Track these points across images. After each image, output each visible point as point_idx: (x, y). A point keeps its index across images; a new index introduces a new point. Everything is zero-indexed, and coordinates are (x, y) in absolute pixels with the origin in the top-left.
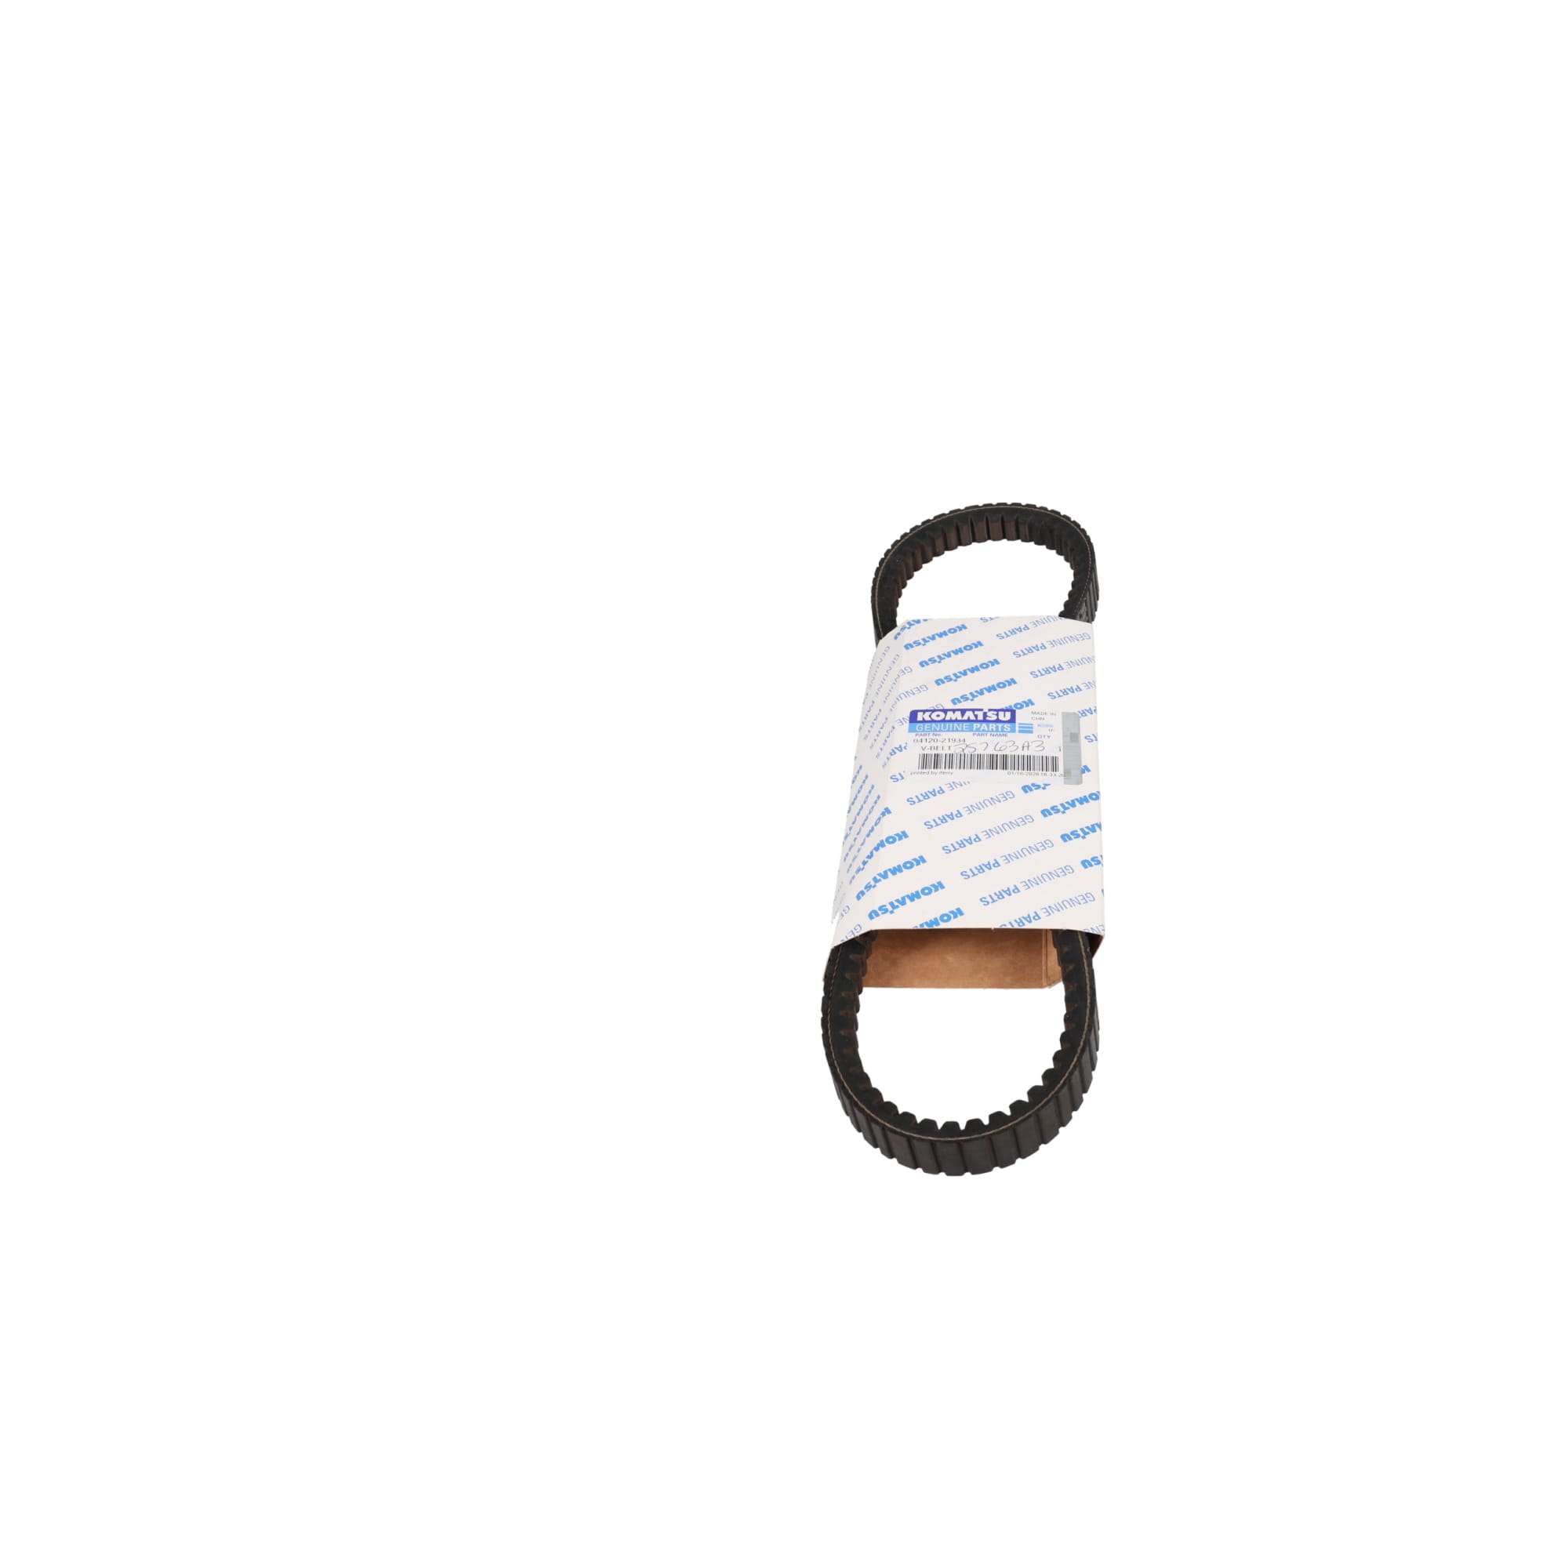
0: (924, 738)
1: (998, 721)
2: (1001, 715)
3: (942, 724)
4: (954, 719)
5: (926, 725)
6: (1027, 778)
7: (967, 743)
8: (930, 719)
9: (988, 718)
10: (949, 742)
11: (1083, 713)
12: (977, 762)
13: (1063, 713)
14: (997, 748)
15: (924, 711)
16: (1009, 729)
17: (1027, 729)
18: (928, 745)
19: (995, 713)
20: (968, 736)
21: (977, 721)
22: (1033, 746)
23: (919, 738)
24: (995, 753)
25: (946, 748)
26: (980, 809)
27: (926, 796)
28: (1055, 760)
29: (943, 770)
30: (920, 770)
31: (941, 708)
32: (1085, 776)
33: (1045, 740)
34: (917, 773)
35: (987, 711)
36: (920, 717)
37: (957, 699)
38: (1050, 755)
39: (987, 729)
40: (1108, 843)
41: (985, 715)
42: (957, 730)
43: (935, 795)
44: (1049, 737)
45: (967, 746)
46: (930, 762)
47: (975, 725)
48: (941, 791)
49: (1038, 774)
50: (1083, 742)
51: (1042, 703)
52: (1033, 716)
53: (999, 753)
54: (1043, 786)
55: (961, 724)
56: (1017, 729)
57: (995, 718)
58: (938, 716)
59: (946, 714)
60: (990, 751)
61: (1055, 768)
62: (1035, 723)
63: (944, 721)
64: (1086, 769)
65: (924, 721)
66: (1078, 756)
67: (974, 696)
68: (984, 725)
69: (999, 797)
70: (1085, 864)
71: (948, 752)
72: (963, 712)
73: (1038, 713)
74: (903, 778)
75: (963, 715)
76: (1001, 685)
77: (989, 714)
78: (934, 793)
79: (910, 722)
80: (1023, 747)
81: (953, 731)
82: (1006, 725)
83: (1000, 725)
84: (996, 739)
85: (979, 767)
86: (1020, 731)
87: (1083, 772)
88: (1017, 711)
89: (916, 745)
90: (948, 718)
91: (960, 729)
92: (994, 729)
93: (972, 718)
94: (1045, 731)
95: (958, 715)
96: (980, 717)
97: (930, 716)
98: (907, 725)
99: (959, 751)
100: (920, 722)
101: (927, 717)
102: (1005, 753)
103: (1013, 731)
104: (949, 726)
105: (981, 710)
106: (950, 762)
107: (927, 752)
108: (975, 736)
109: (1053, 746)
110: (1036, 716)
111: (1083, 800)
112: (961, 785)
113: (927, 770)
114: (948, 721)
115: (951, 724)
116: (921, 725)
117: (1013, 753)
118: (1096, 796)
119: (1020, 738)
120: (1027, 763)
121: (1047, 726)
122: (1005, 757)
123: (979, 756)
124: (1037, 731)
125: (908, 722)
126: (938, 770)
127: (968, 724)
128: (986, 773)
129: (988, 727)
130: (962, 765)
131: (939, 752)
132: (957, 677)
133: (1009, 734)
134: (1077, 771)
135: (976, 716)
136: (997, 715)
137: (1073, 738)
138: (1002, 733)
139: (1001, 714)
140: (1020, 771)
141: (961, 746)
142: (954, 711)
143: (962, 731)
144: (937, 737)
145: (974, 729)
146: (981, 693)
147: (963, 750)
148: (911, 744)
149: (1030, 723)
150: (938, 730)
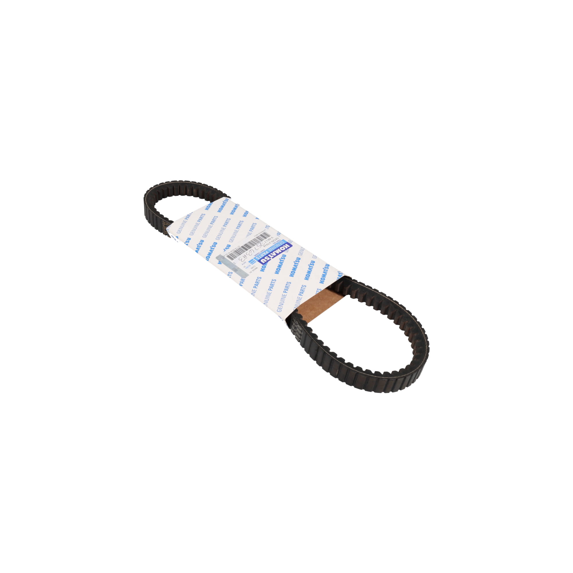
0: (276, 240)
1: (263, 258)
3: (278, 247)
5: (282, 244)
6: (233, 248)
7: (262, 246)
8: (283, 246)
9: (267, 257)
10: (268, 244)
11: (243, 280)
12: (252, 243)
13: (249, 275)
14: (252, 251)
15: (288, 248)
16: (257, 258)
17: (251, 262)
18: (272, 239)
19: (267, 260)
20: (264, 248)
21: (269, 254)
22: (243, 258)
23: (278, 240)
24: (251, 249)
25: (266, 242)
26: (234, 233)
27: (253, 227)
28: (232, 259)
30: (264, 232)
31: (285, 251)
32: (218, 261)
33: (242, 262)
35: (271, 259)
36: (287, 246)
37: (285, 257)
38: (235, 260)
39: (263, 253)
40: (190, 250)
42: (270, 248)
44: (242, 264)
46: (265, 235)
47: (268, 252)
48: (251, 231)
49: (231, 252)
50: (231, 271)
51: (258, 273)
52: (256, 267)
54: (225, 250)
55: (272, 250)
56: (255, 260)
58: (283, 249)
59: (281, 250)
60: (253, 249)
61: (229, 257)
62: (252, 266)
64: (220, 263)
65: (284, 244)
66: (228, 266)
67: (281, 261)
68: (266, 254)
69: (233, 239)
70: (189, 239)
71: (264, 241)
73: (255, 269)
74: (266, 227)
75: (276, 253)
77: (269, 259)
78: (252, 229)
80: (245, 256)
81: (272, 247)
82: (259, 258)
83: (261, 257)
84: (256, 253)
85: (250, 243)
86: (253, 259)
88: (262, 265)
89: (276, 237)
90: (279, 249)
92: (261, 255)
94: (246, 265)
95: (278, 251)
96: (270, 256)
97: (285, 247)
98: (288, 241)
102: (248, 251)
103: (255, 258)
105: (273, 258)
106: (259, 239)
107: (270, 237)
108: (263, 250)
109: (237, 262)
111: (210, 254)
112: (247, 235)
113: (262, 233)
115: (275, 248)
117: (246, 252)
118: (208, 258)
119: (249, 258)
120: (238, 252)
121: (247, 267)
122: (246, 250)
123: (254, 245)
124: (248, 264)
125: (289, 242)
126: (259, 235)
128: (245, 242)
130: (255, 240)
131: (267, 239)
132: (296, 263)
134: (221, 260)
135: (272, 255)
137: (236, 270)
138: (257, 255)
139: (265, 261)
140: (237, 249)
142: (280, 253)
144: (273, 243)
145: (266, 251)
146: (281, 263)
147: (261, 244)
148: (278, 237)
149: (253, 264)
150: (276, 245)
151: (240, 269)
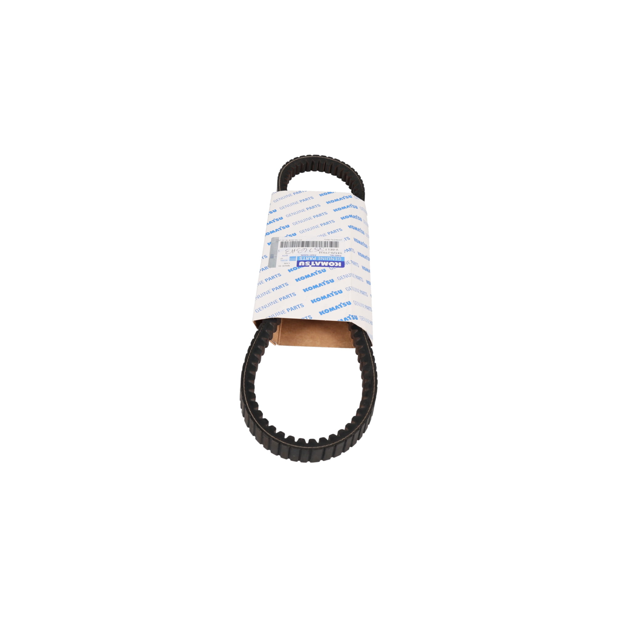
0: (337, 254)
1: (305, 261)
2: (303, 263)
3: (330, 260)
4: (325, 262)
5: (337, 260)
6: (294, 238)
7: (318, 251)
8: (335, 263)
9: (309, 262)
10: (326, 253)
11: (266, 268)
12: (314, 244)
13: (275, 267)
14: (306, 250)
15: (338, 267)
16: (300, 258)
17: (292, 258)
18: (335, 251)
19: (306, 265)
20: (318, 254)
21: (314, 261)
22: (291, 251)
23: (339, 254)
24: (307, 248)
25: (327, 250)
26: (313, 227)
27: (335, 231)
28: (282, 246)
29: (328, 241)
30: (338, 241)
31: (330, 268)
32: (270, 241)
33: (284, 254)
34: (339, 240)
35: (310, 266)
36: (340, 264)
37: (323, 272)
38: (283, 248)
39: (310, 257)
40: (266, 218)
41: (311, 264)
42: (323, 257)
43: (324, 223)
44: (283, 256)
45: (318, 250)
46: (333, 244)
47: (315, 259)
48: (329, 233)
49: (289, 240)
50: (268, 255)
51: (284, 271)
52: (289, 265)
53: (305, 248)
54: (288, 236)
55: (321, 260)
56: (296, 258)
57: (306, 263)
58: (332, 264)
59: (328, 265)
60: (308, 248)
61: (282, 243)
62: (288, 262)
63: (329, 262)
64: (269, 244)
65: (338, 262)
66: (272, 249)
67: (315, 273)
68: (311, 259)
69: (305, 231)
70: (275, 211)
71: (327, 248)
72: (320, 265)
73: (286, 266)
74: (345, 238)
75: (321, 264)
76: (310, 288)
77: (309, 264)
78: (332, 232)
79: (344, 262)
80: (294, 250)
81: (325, 257)
82: (301, 259)
83: (304, 259)
84: (306, 253)
85: (313, 242)
86: (295, 257)
87: (270, 243)
88: (296, 266)
89: (341, 251)
90: (327, 263)
91: (322, 257)
92: (306, 258)
93: (316, 262)
94: (284, 258)
95: (323, 264)
96: (313, 263)
97: (335, 264)
98: (345, 261)
99: (322, 248)
100: (340, 262)
101: (337, 264)
102: (303, 248)
103: (298, 257)
104: (326, 259)
105: (312, 266)
106: (326, 244)
107: (336, 248)
108: (315, 255)
109: (281, 252)
110: (288, 265)
111: (272, 232)
112: (321, 235)
113: (335, 241)
114: (327, 261)
115: (326, 260)
116: (339, 260)
117: (299, 248)
119: (296, 254)
120: (293, 244)
121: (283, 260)
122: (303, 246)
123: (313, 246)
124: (288, 258)
125: (345, 262)
126: (331, 241)
127: (318, 260)
128: (310, 240)
129: (309, 258)
130: (321, 243)
131: (330, 248)
132: (323, 283)
133: (300, 256)
134: (273, 244)
135: (315, 263)
136: (305, 264)
137: (272, 256)
138: (303, 256)
139: (303, 265)
140: (297, 241)
141: (321, 250)
142: (325, 266)
143: (321, 257)
144: (332, 254)
145: (315, 257)
146: (312, 274)
147: (320, 249)
148: (343, 252)
149: (291, 261)
150: (331, 258)
151: (276, 258)
